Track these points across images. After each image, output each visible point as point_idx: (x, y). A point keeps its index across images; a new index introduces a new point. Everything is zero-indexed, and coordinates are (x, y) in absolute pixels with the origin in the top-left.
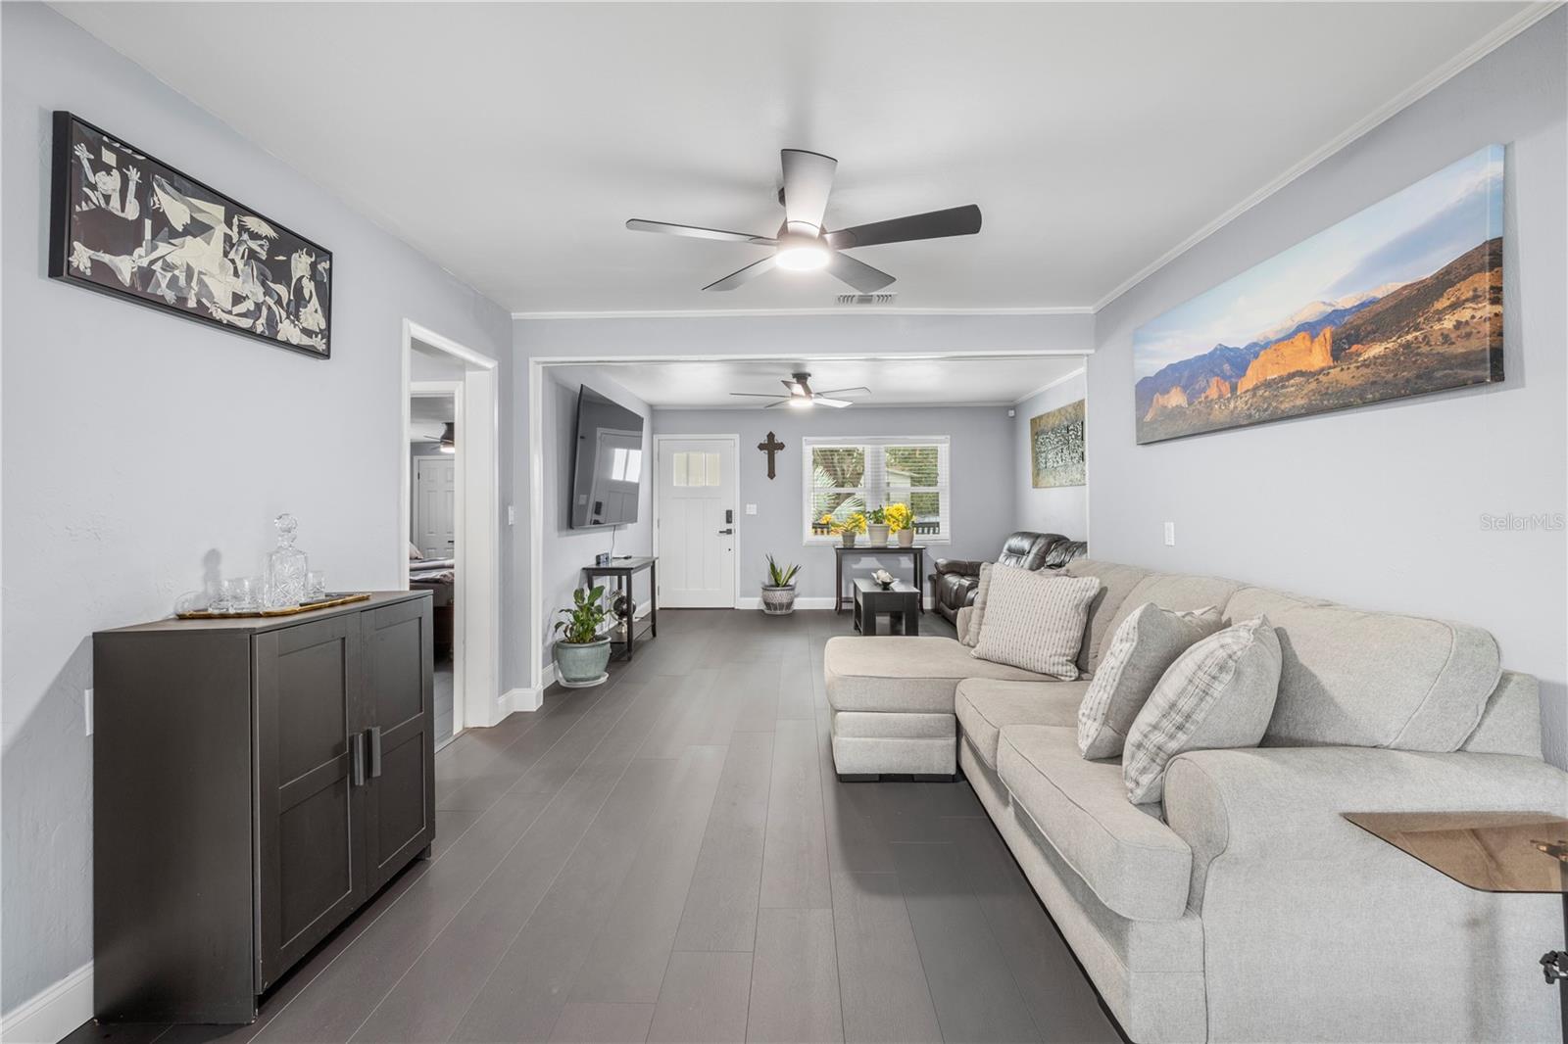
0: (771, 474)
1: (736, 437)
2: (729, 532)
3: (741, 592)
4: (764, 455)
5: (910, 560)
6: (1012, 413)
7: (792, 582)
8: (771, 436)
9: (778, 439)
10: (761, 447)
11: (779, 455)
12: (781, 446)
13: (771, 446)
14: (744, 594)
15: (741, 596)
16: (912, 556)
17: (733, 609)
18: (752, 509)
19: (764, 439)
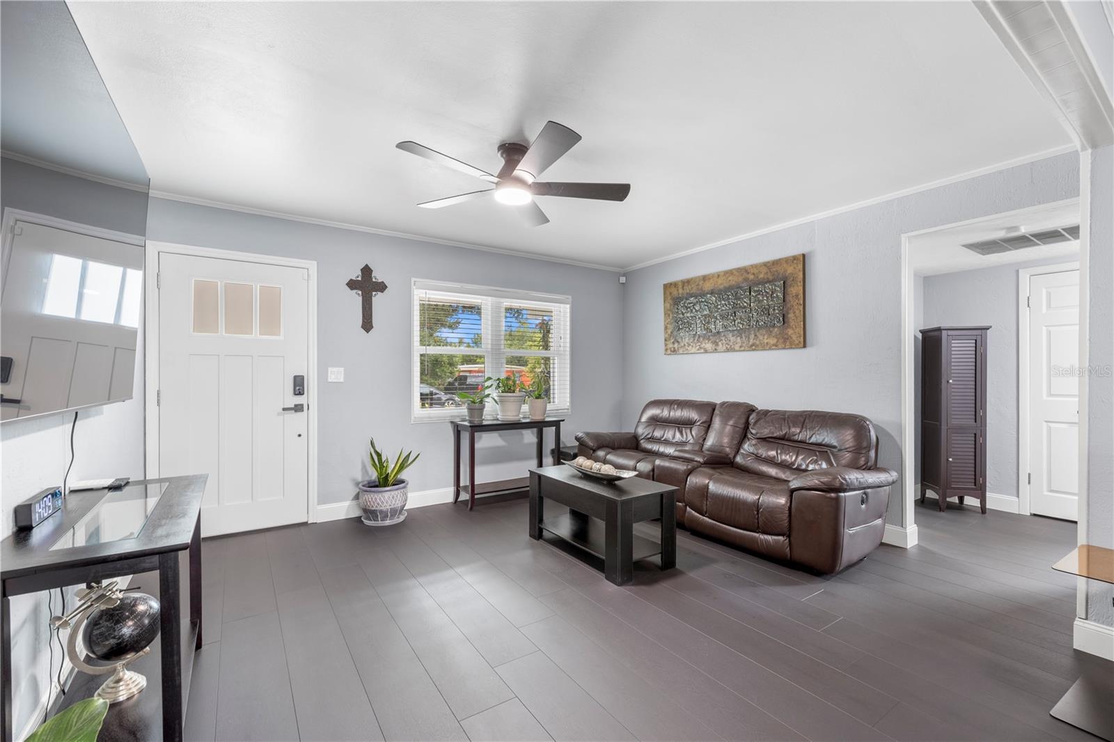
0: (367, 325)
1: (312, 265)
2: (298, 408)
3: (318, 496)
4: (356, 298)
5: (533, 433)
6: (623, 280)
7: (403, 476)
8: (367, 271)
9: (378, 276)
10: (352, 285)
11: (378, 299)
12: (382, 287)
13: (367, 285)
14: (323, 500)
15: (319, 503)
16: (535, 430)
17: (305, 524)
18: (336, 375)
19: (356, 274)
